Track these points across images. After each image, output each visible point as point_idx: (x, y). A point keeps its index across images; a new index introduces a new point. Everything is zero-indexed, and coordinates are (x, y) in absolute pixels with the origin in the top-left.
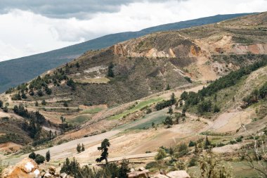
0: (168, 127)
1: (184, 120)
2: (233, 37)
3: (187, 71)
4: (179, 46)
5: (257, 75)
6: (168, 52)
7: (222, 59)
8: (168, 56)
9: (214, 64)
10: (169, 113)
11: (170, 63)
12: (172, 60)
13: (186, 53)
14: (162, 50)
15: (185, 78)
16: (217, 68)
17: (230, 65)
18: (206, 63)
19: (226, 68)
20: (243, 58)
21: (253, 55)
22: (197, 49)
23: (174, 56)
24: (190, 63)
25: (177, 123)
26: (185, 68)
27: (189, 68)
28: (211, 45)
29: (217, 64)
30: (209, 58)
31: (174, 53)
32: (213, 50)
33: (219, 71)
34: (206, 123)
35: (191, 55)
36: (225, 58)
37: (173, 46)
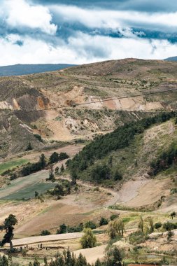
0: (59, 199)
1: (76, 189)
2: (85, 88)
3: (35, 127)
4: (24, 96)
5: (156, 134)
6: (11, 103)
7: (75, 114)
8: (11, 107)
9: (66, 120)
10: (50, 179)
11: (14, 116)
12: (17, 113)
13: (33, 105)
14: (4, 100)
15: (35, 135)
16: (71, 125)
17: (86, 122)
18: (57, 119)
19: (81, 125)
20: (100, 113)
21: (111, 111)
22: (46, 101)
23: (19, 109)
24: (38, 117)
25: (69, 193)
26: (32, 123)
27: (37, 123)
28: (60, 97)
29: (70, 121)
30: (61, 113)
31: (19, 104)
32: (63, 102)
33: (73, 128)
34: (109, 194)
35: (38, 108)
36: (79, 113)
37: (17, 95)
